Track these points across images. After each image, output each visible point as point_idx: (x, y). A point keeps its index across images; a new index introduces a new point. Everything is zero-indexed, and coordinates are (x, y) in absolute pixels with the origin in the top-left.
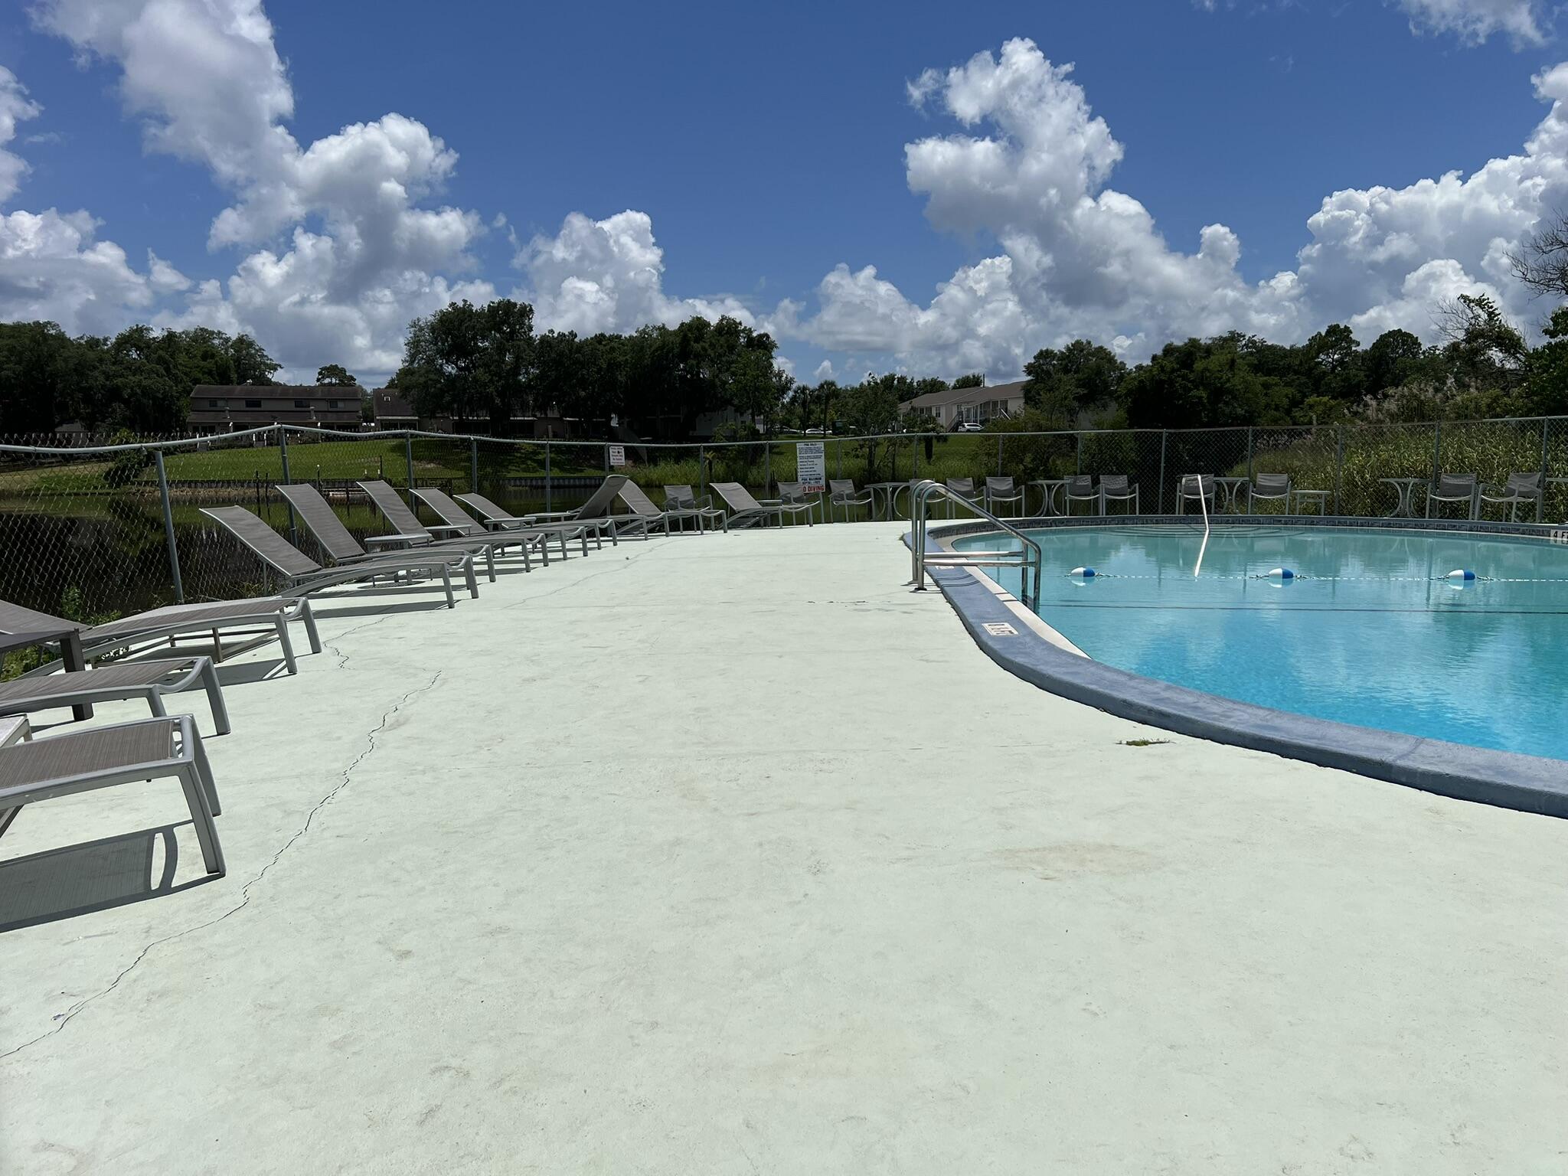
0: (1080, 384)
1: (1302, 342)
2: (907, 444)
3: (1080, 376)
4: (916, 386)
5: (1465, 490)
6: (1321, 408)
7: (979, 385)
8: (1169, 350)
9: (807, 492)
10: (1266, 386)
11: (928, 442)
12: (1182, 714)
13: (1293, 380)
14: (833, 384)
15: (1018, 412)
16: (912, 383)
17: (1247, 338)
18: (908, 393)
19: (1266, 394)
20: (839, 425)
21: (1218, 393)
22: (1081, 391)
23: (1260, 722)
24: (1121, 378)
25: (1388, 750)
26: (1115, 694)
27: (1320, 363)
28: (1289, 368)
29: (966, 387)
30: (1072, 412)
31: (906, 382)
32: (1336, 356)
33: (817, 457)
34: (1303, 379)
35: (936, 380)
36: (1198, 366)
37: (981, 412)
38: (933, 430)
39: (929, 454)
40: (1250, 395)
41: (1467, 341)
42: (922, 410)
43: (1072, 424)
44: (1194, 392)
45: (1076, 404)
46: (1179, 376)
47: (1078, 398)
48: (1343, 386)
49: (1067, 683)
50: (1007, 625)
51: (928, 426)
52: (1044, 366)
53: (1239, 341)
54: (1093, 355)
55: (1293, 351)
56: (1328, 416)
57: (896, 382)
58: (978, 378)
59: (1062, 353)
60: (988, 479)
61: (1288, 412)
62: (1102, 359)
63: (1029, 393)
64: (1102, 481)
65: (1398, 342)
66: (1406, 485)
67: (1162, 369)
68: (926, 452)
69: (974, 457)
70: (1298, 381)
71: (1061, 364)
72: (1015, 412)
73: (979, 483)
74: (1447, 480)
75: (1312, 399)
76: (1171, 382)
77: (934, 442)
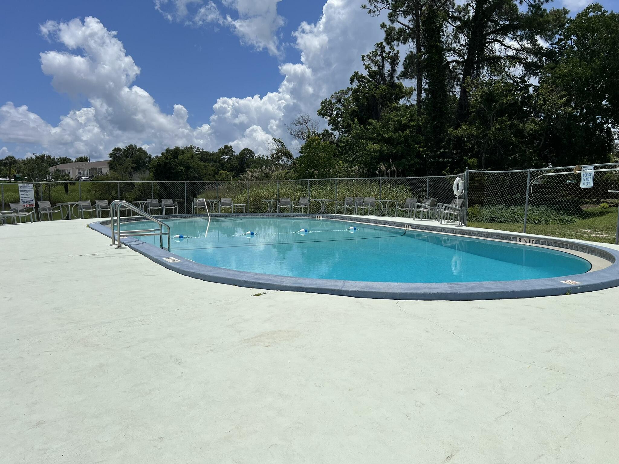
0: (134, 162)
1: (216, 151)
2: (56, 186)
3: (133, 159)
4: (56, 160)
5: (287, 203)
6: (225, 175)
7: (87, 161)
8: (168, 151)
9: (25, 207)
10: (205, 166)
11: (66, 185)
12: (268, 282)
13: (214, 165)
14: (13, 157)
15: (108, 173)
16: (54, 158)
17: (197, 148)
18: (52, 163)
19: (205, 169)
20: (17, 176)
21: (188, 168)
22: (135, 165)
23: (294, 282)
24: (150, 161)
25: (337, 286)
26: (239, 279)
27: (223, 159)
28: (212, 160)
29: (81, 162)
30: (130, 174)
31: (51, 158)
32: (228, 157)
33: (30, 191)
34: (218, 164)
35: (66, 158)
36: (180, 157)
37: (90, 172)
38: (68, 180)
39: (66, 190)
40: (200, 169)
41: (276, 154)
42: (60, 171)
43: (131, 178)
44: (179, 168)
45: (132, 170)
46: (173, 161)
47: (134, 168)
48: (231, 167)
49: (217, 277)
50: (173, 258)
51: (65, 178)
52: (116, 154)
53: (194, 149)
54: (138, 151)
55: (213, 154)
56: (227, 178)
57: (46, 158)
58: (87, 158)
59: (124, 149)
60: (97, 201)
61: (214, 176)
62: (141, 153)
63: (112, 165)
64: (162, 201)
65: (247, 152)
66: (270, 202)
67: (166, 158)
68: (65, 190)
69: (89, 191)
70: (216, 165)
71: (124, 154)
72: (106, 173)
73: (93, 203)
74: (282, 200)
75: (221, 172)
76: (170, 164)
77: (69, 185)
